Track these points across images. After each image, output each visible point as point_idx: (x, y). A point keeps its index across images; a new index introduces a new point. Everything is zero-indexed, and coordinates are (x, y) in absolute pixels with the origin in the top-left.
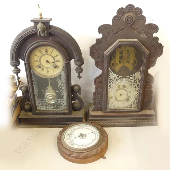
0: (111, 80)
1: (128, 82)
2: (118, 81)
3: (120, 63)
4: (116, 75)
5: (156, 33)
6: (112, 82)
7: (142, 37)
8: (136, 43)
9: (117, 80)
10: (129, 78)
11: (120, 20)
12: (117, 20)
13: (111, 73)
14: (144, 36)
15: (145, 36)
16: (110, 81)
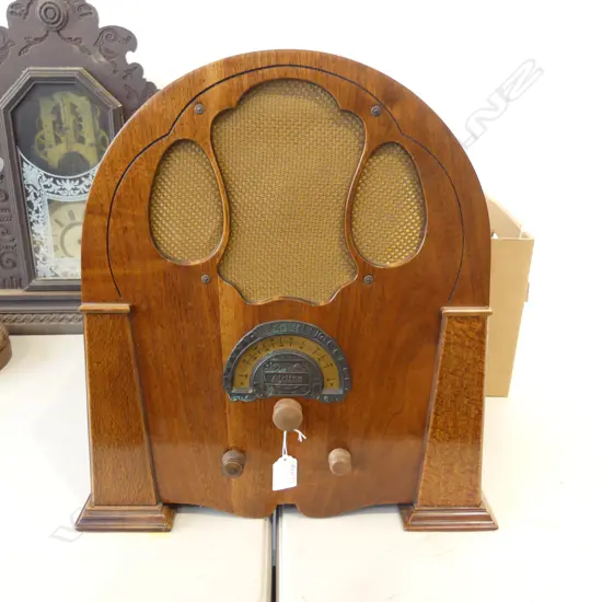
0: (28, 185)
1: (80, 193)
2: (50, 190)
3: (58, 140)
4: (43, 172)
5: (133, 51)
6: (35, 194)
7: (95, 61)
8: (75, 75)
9: (46, 186)
10: (81, 182)
11: (26, 14)
12: (20, 14)
13: (25, 165)
14: (99, 60)
15: (103, 59)
16: (27, 191)
